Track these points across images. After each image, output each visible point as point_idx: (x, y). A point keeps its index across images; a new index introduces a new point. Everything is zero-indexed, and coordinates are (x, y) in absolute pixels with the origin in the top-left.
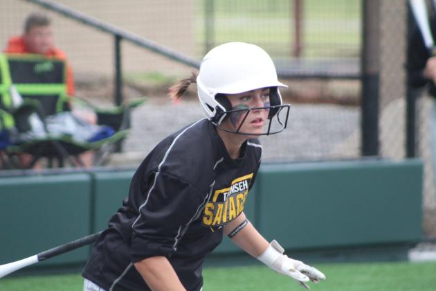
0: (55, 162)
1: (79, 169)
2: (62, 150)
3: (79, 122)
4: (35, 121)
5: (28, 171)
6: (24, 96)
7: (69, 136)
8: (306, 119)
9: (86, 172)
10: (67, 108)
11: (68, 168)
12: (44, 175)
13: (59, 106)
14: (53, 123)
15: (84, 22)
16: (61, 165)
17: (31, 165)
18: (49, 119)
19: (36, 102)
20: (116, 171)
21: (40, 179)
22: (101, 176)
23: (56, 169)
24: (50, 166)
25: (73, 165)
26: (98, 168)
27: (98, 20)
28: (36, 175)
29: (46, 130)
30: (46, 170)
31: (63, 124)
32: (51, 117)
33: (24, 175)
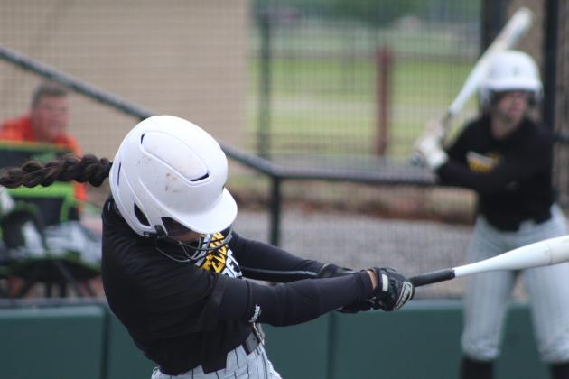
0: (55, 290)
1: (88, 299)
2: (65, 273)
4: (30, 233)
5: (19, 301)
7: (76, 254)
9: (98, 304)
11: (72, 298)
12: (41, 306)
13: (64, 212)
14: (54, 236)
15: (100, 99)
16: (63, 294)
18: (49, 230)
19: (32, 207)
21: (34, 312)
23: (55, 299)
24: (48, 294)
25: (80, 295)
27: (119, 98)
28: (29, 306)
29: (44, 245)
30: (42, 300)
31: (69, 237)
32: (52, 227)
33: (14, 307)
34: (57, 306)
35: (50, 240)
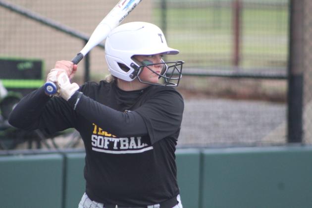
0: (34, 145)
1: (54, 150)
5: (11, 152)
6: (8, 89)
8: (242, 112)
9: (60, 153)
11: (44, 149)
12: (25, 154)
15: (58, 29)
16: (39, 147)
17: (14, 147)
21: (21, 158)
22: (71, 156)
24: (30, 147)
26: (70, 149)
28: (18, 155)
30: (26, 150)
33: (9, 155)
34: (35, 154)
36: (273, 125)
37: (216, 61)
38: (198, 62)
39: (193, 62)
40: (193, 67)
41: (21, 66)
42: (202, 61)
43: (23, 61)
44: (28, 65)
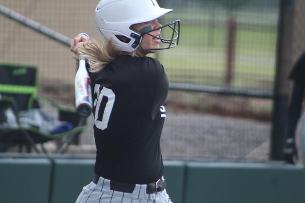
0: (24, 149)
2: (30, 138)
3: (45, 118)
4: (10, 115)
7: (37, 127)
8: (228, 128)
9: (48, 158)
10: (36, 105)
14: (24, 117)
16: (29, 151)
17: (4, 150)
18: (22, 113)
19: (12, 100)
20: (73, 158)
21: (11, 161)
22: (59, 161)
23: (26, 155)
24: (20, 151)
26: (58, 155)
28: (8, 157)
29: (18, 122)
31: (33, 118)
34: (24, 158)
35: (21, 119)
36: (257, 143)
37: (208, 77)
38: (190, 77)
39: (185, 76)
40: (186, 82)
41: (16, 72)
42: (194, 77)
43: (18, 68)
44: (23, 72)
